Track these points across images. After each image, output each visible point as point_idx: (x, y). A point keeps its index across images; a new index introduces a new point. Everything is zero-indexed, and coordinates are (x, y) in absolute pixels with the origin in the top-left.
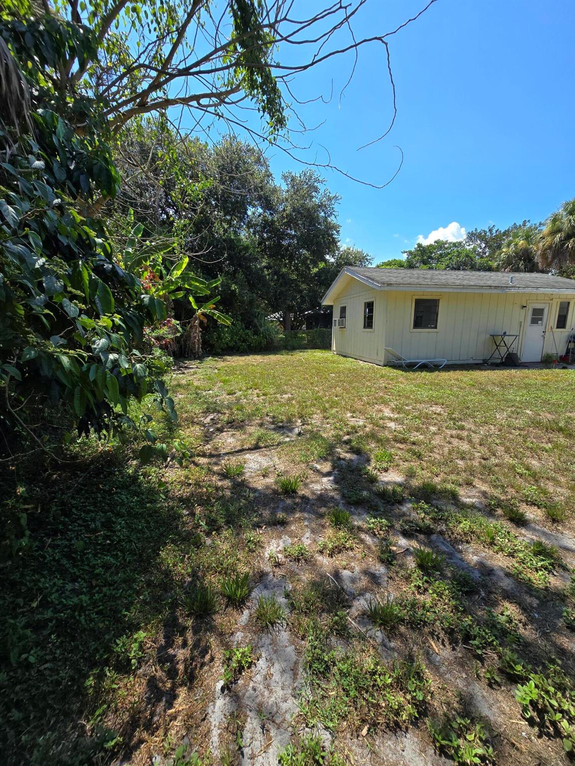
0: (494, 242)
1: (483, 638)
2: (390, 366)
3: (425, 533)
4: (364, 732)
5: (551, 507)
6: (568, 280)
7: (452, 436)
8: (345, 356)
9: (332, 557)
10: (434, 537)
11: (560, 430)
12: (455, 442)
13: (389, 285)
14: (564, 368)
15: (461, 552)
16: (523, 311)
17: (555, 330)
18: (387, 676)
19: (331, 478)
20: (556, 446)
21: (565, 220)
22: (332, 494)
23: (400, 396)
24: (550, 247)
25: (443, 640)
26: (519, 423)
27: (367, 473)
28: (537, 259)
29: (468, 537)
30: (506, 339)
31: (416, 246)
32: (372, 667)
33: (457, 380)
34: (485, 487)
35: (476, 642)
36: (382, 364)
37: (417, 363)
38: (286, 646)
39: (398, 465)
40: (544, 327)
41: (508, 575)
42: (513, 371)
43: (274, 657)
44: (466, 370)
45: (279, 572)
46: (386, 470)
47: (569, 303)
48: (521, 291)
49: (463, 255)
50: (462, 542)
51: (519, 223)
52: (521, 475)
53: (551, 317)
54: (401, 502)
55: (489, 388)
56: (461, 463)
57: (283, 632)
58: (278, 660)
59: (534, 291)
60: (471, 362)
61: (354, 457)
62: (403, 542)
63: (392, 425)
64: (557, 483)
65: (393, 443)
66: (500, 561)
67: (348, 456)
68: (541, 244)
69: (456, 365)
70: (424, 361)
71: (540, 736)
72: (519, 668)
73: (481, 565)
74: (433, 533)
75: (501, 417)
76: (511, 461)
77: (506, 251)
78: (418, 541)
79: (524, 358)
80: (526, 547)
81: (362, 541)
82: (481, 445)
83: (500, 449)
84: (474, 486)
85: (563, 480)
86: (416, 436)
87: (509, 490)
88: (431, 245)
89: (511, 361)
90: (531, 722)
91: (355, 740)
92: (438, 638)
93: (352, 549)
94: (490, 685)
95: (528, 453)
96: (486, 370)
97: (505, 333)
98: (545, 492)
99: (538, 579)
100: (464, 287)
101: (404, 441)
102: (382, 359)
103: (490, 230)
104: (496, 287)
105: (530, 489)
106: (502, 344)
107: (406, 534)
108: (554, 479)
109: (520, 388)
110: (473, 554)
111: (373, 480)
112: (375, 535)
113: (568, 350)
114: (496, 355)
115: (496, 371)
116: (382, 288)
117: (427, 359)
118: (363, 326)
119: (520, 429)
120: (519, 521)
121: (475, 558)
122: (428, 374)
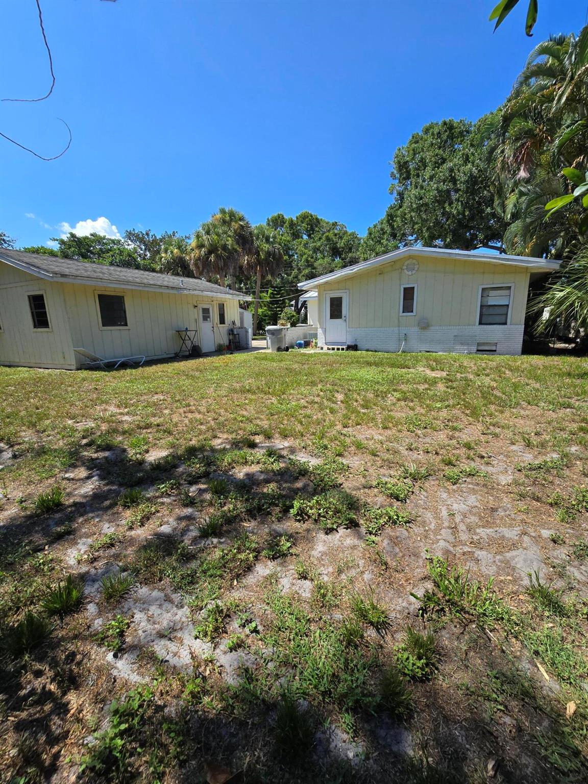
0: (153, 246)
1: (267, 503)
2: (86, 369)
3: (204, 477)
4: (235, 583)
5: (265, 432)
6: (219, 287)
7: (185, 412)
8: (10, 366)
9: (144, 526)
10: (211, 476)
11: (248, 391)
12: (190, 416)
13: (63, 276)
14: (231, 354)
15: (232, 475)
16: (196, 310)
17: (219, 325)
18: (233, 550)
19: (95, 478)
20: (251, 400)
21: (204, 237)
22: (106, 488)
23: (117, 394)
24: (199, 259)
25: (248, 520)
26: (223, 393)
27: (131, 460)
28: (192, 267)
29: (231, 466)
30: (188, 333)
31: (69, 235)
32: (221, 553)
33: (163, 371)
34: (225, 436)
35: (265, 507)
36: (74, 367)
37: (116, 362)
38: (150, 594)
39: (155, 444)
40: (212, 323)
41: (261, 472)
42: (201, 360)
43: (145, 606)
44: (165, 363)
45: (100, 564)
46: (147, 451)
47: (223, 304)
48: (191, 292)
49: (125, 253)
50: (230, 469)
51: (170, 232)
52: (242, 421)
53: (215, 315)
54: (176, 466)
55: (191, 373)
56: (203, 427)
57: (140, 591)
58: (149, 605)
59: (200, 293)
60: (165, 356)
61: (107, 454)
62: (193, 488)
63: (126, 418)
64: (261, 420)
65: (138, 431)
66: (255, 469)
67: (101, 455)
68: (192, 255)
69: (153, 360)
70: (123, 360)
71: (304, 523)
72: (287, 503)
73: (247, 475)
74: (210, 474)
75: (211, 391)
76: (232, 416)
77: (165, 257)
78: (203, 484)
79: (205, 349)
80: (263, 456)
81: (163, 503)
82: (208, 412)
83: (222, 411)
84: (219, 437)
85: (262, 417)
86: (155, 420)
87: (239, 432)
88: (86, 238)
89: (196, 353)
90: (299, 521)
91: (233, 591)
92: (245, 520)
93: (158, 512)
94: (279, 521)
95: (238, 409)
96: (181, 361)
97: (187, 329)
98: (258, 425)
99: (276, 467)
100: (145, 285)
101: (148, 426)
102: (72, 361)
103: (147, 234)
104: (173, 288)
105: (250, 427)
106: (187, 337)
107: (191, 483)
108: (258, 418)
109: (213, 371)
110: (240, 473)
111: (141, 463)
112: (169, 495)
113: (230, 340)
114: (184, 348)
115: (189, 361)
116: (55, 279)
117: (124, 357)
118: (32, 326)
119: (226, 396)
120: (253, 445)
121: (242, 474)
122: (134, 370)
